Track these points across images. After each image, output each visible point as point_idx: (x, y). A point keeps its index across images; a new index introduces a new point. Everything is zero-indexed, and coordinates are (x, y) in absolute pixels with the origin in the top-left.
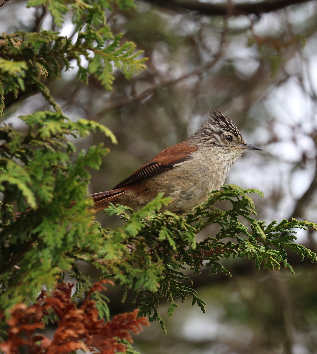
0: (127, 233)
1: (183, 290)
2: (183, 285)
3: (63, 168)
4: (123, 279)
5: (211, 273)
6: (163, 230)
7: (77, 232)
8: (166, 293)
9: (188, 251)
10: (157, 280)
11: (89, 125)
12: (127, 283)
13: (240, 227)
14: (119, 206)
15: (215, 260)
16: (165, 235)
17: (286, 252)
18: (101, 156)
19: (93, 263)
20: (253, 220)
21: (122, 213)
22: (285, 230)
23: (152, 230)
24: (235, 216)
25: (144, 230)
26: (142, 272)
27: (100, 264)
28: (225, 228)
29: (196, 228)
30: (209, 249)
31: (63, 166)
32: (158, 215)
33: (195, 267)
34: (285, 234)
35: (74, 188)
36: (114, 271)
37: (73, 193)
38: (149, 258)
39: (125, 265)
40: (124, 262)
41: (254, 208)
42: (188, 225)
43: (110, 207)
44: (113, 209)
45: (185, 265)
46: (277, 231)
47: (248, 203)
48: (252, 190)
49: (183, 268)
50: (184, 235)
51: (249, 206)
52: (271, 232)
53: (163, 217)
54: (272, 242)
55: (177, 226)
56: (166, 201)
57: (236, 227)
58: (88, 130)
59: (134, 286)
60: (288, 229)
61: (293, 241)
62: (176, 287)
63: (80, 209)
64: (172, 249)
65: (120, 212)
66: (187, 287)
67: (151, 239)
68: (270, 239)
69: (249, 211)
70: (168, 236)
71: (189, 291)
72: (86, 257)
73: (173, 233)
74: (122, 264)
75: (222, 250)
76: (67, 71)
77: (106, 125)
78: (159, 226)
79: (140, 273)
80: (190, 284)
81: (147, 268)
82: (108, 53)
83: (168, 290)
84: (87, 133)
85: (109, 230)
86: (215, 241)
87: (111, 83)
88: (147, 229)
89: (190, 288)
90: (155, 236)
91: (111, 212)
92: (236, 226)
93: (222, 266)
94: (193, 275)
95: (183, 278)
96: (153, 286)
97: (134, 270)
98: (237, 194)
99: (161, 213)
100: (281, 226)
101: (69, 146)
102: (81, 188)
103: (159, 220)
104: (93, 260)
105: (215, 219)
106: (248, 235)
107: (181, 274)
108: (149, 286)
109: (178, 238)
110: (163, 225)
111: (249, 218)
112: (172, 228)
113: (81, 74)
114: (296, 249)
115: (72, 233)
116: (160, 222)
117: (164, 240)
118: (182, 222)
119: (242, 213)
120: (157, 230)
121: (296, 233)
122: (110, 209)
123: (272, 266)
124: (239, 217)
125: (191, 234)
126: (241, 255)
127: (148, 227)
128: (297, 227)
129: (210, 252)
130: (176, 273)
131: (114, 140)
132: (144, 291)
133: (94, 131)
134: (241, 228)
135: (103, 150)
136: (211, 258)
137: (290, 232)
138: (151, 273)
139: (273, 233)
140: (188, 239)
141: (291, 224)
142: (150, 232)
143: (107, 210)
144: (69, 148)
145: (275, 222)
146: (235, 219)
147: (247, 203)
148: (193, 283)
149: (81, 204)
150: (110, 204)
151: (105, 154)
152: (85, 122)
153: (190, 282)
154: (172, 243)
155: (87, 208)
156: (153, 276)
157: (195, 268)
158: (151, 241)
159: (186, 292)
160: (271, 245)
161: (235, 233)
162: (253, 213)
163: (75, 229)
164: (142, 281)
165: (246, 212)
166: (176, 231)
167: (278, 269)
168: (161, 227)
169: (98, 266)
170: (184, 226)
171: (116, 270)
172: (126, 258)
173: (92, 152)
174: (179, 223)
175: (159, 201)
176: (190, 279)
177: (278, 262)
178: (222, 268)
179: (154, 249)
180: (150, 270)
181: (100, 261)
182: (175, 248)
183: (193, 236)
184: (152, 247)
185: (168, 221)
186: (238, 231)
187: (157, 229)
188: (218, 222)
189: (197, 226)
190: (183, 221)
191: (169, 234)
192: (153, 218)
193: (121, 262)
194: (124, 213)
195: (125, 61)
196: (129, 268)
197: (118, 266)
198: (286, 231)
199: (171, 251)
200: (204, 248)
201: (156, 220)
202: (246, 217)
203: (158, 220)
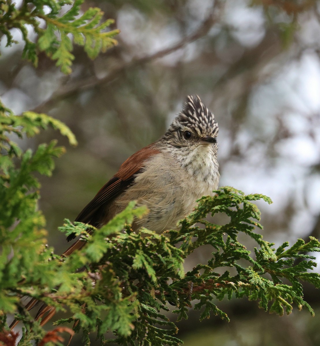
0: (88, 256)
1: (164, 340)
2: (165, 332)
3: (4, 176)
4: (85, 320)
5: (202, 317)
6: (138, 254)
7: (22, 260)
8: (143, 342)
9: (171, 285)
10: (129, 319)
11: (39, 120)
12: (89, 324)
13: (240, 250)
14: (78, 224)
15: (206, 298)
16: (141, 262)
17: (301, 286)
18: (55, 157)
19: (44, 299)
20: (259, 237)
21: (82, 232)
22: (300, 255)
23: (123, 255)
24: (233, 233)
25: (112, 256)
26: (110, 310)
27: (52, 299)
28: (221, 252)
29: (183, 249)
30: (199, 281)
31: (5, 174)
32: (132, 234)
33: (180, 309)
34: (300, 260)
35: (17, 201)
36: (71, 309)
37: (16, 209)
38: (118, 290)
39: (86, 301)
40: (85, 297)
41: (260, 218)
42: (172, 247)
43: (66, 225)
44: (70, 227)
45: (168, 305)
46: (289, 256)
47: (252, 212)
48: (256, 195)
49: (165, 309)
50: (166, 261)
51: (252, 216)
52: (282, 259)
53: (138, 238)
54: (284, 272)
55: (157, 248)
56: (139, 212)
57: (235, 251)
58: (37, 127)
59: (99, 330)
60: (305, 253)
61: (312, 269)
62: (155, 336)
63: (26, 229)
64: (152, 281)
65: (79, 231)
66: (170, 336)
67: (122, 269)
68: (280, 267)
69: (253, 224)
70: (146, 263)
71: (172, 342)
72: (33, 291)
73: (151, 258)
74: (83, 299)
75: (216, 284)
76: (9, 46)
77: (62, 120)
78: (133, 250)
79: (107, 310)
80: (174, 331)
81: (117, 304)
82: (64, 23)
83: (145, 338)
84: (36, 130)
85: (65, 256)
86: (207, 270)
87: (70, 63)
88: (117, 255)
89: (174, 338)
90: (127, 263)
91: (68, 231)
92: (235, 249)
93: (217, 307)
94: (178, 321)
95: (164, 323)
96: (124, 327)
97: (99, 307)
98: (236, 201)
99: (134, 232)
100: (295, 249)
101: (12, 148)
102: (28, 201)
103: (134, 241)
104: (43, 295)
105: (207, 237)
106: (251, 261)
107: (162, 317)
108: (120, 328)
109: (159, 265)
110: (138, 247)
111: (252, 234)
112: (151, 252)
113: (28, 51)
114: (315, 280)
115: (16, 262)
116: (134, 244)
117: (140, 268)
118: (164, 243)
119: (244, 228)
120: (129, 256)
121: (314, 258)
122: (67, 227)
123: (281, 309)
124: (240, 234)
125: (178, 258)
126: (240, 294)
127: (118, 251)
128: (316, 251)
129: (200, 287)
130: (155, 316)
131: (73, 140)
132: (113, 342)
133: (46, 128)
134: (242, 251)
135: (57, 149)
136: (202, 295)
137: (307, 257)
138: (121, 309)
139: (283, 259)
140: (173, 265)
141: (308, 245)
142: (121, 258)
143: (62, 229)
144: (12, 151)
145: (287, 243)
146: (233, 237)
147: (250, 213)
148: (178, 329)
149: (28, 222)
150: (66, 221)
151: (58, 155)
152: (33, 116)
153: (174, 328)
154: (151, 272)
155: (35, 229)
156: (125, 314)
157: (181, 311)
158: (122, 271)
159: (168, 343)
160: (281, 277)
161: (233, 259)
162: (258, 226)
163: (19, 256)
164: (110, 322)
165: (249, 225)
166: (155, 256)
167: (289, 313)
168: (136, 251)
169: (50, 303)
170: (168, 248)
171: (74, 307)
172: (88, 291)
173: (42, 153)
174: (160, 244)
175: (130, 212)
176: (174, 324)
177: (289, 303)
178: (217, 310)
179: (126, 281)
180: (120, 307)
181: (52, 295)
182: (155, 279)
183: (180, 261)
184: (123, 278)
185: (144, 242)
186: (238, 256)
187: (131, 254)
188: (210, 243)
189: (183, 246)
190: (167, 240)
191: (147, 260)
192: (125, 238)
193: (81, 297)
194: (85, 232)
195: (88, 33)
196: (91, 305)
197: (77, 302)
198: (302, 257)
199: (149, 283)
200: (193, 280)
201: (129, 242)
202: (249, 233)
203: (131, 242)
